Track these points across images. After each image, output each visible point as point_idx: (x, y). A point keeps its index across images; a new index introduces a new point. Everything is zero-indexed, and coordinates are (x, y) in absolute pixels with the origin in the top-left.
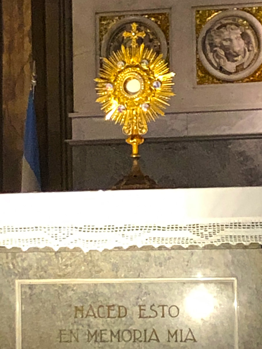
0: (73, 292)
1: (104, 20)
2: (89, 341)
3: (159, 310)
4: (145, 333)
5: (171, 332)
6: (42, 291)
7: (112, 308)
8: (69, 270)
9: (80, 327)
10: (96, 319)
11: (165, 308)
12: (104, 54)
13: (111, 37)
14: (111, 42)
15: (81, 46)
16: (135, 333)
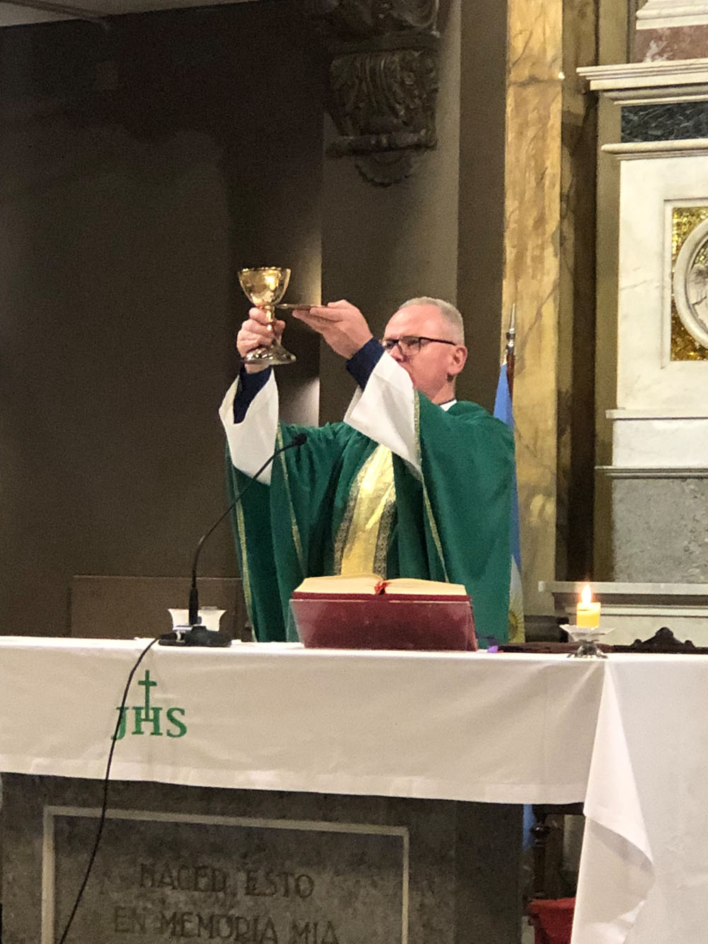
0: (138, 836)
2: (161, 931)
5: (299, 927)
7: (202, 872)
9: (149, 906)
10: (175, 893)
11: (289, 878)
12: (680, 288)
13: (694, 251)
14: (694, 263)
15: (635, 270)
16: (237, 924)
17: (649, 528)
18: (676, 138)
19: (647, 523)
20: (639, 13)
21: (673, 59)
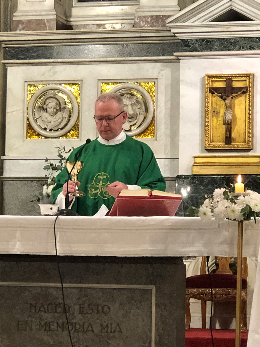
0: (28, 293)
1: (31, 87)
2: (40, 330)
3: (95, 308)
4: (83, 326)
5: (103, 325)
6: (5, 291)
7: (59, 306)
8: (26, 276)
9: (34, 320)
10: (46, 314)
11: (99, 307)
12: (30, 113)
13: (36, 99)
14: (36, 104)
15: (13, 106)
17: (18, 199)
18: (29, 59)
19: (17, 197)
20: (14, 14)
21: (28, 31)
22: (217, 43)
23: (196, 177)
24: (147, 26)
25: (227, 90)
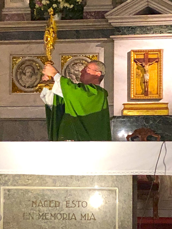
0: (31, 194)
1: (15, 58)
2: (39, 219)
3: (77, 204)
4: (69, 215)
5: (83, 215)
6: (15, 192)
7: (52, 202)
8: (30, 182)
10: (43, 208)
11: (80, 202)
12: (14, 76)
13: (18, 67)
14: (18, 70)
15: (2, 71)
16: (63, 215)
18: (13, 40)
20: (3, 10)
21: (12, 21)
22: (139, 29)
23: (125, 117)
24: (92, 18)
25: (145, 60)
